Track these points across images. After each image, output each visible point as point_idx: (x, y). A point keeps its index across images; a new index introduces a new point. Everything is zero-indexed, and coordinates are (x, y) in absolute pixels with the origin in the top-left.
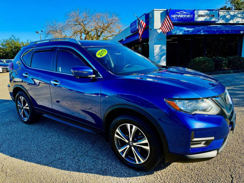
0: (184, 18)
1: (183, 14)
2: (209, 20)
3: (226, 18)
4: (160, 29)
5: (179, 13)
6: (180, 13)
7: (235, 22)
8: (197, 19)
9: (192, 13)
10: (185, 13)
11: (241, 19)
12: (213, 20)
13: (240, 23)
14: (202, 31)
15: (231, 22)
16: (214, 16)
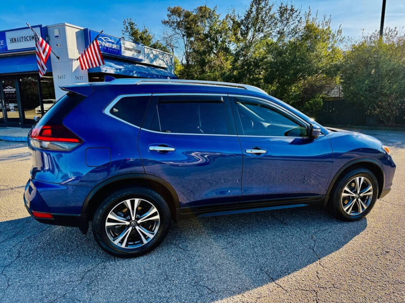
0: (110, 48)
1: (108, 42)
2: (136, 57)
3: (150, 58)
4: (77, 60)
5: (102, 38)
6: (105, 39)
7: (158, 65)
8: (124, 52)
9: (118, 43)
10: (110, 41)
11: (162, 61)
12: (141, 57)
13: (162, 66)
14: (134, 72)
15: (155, 63)
16: (140, 52)
